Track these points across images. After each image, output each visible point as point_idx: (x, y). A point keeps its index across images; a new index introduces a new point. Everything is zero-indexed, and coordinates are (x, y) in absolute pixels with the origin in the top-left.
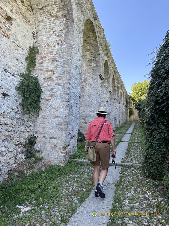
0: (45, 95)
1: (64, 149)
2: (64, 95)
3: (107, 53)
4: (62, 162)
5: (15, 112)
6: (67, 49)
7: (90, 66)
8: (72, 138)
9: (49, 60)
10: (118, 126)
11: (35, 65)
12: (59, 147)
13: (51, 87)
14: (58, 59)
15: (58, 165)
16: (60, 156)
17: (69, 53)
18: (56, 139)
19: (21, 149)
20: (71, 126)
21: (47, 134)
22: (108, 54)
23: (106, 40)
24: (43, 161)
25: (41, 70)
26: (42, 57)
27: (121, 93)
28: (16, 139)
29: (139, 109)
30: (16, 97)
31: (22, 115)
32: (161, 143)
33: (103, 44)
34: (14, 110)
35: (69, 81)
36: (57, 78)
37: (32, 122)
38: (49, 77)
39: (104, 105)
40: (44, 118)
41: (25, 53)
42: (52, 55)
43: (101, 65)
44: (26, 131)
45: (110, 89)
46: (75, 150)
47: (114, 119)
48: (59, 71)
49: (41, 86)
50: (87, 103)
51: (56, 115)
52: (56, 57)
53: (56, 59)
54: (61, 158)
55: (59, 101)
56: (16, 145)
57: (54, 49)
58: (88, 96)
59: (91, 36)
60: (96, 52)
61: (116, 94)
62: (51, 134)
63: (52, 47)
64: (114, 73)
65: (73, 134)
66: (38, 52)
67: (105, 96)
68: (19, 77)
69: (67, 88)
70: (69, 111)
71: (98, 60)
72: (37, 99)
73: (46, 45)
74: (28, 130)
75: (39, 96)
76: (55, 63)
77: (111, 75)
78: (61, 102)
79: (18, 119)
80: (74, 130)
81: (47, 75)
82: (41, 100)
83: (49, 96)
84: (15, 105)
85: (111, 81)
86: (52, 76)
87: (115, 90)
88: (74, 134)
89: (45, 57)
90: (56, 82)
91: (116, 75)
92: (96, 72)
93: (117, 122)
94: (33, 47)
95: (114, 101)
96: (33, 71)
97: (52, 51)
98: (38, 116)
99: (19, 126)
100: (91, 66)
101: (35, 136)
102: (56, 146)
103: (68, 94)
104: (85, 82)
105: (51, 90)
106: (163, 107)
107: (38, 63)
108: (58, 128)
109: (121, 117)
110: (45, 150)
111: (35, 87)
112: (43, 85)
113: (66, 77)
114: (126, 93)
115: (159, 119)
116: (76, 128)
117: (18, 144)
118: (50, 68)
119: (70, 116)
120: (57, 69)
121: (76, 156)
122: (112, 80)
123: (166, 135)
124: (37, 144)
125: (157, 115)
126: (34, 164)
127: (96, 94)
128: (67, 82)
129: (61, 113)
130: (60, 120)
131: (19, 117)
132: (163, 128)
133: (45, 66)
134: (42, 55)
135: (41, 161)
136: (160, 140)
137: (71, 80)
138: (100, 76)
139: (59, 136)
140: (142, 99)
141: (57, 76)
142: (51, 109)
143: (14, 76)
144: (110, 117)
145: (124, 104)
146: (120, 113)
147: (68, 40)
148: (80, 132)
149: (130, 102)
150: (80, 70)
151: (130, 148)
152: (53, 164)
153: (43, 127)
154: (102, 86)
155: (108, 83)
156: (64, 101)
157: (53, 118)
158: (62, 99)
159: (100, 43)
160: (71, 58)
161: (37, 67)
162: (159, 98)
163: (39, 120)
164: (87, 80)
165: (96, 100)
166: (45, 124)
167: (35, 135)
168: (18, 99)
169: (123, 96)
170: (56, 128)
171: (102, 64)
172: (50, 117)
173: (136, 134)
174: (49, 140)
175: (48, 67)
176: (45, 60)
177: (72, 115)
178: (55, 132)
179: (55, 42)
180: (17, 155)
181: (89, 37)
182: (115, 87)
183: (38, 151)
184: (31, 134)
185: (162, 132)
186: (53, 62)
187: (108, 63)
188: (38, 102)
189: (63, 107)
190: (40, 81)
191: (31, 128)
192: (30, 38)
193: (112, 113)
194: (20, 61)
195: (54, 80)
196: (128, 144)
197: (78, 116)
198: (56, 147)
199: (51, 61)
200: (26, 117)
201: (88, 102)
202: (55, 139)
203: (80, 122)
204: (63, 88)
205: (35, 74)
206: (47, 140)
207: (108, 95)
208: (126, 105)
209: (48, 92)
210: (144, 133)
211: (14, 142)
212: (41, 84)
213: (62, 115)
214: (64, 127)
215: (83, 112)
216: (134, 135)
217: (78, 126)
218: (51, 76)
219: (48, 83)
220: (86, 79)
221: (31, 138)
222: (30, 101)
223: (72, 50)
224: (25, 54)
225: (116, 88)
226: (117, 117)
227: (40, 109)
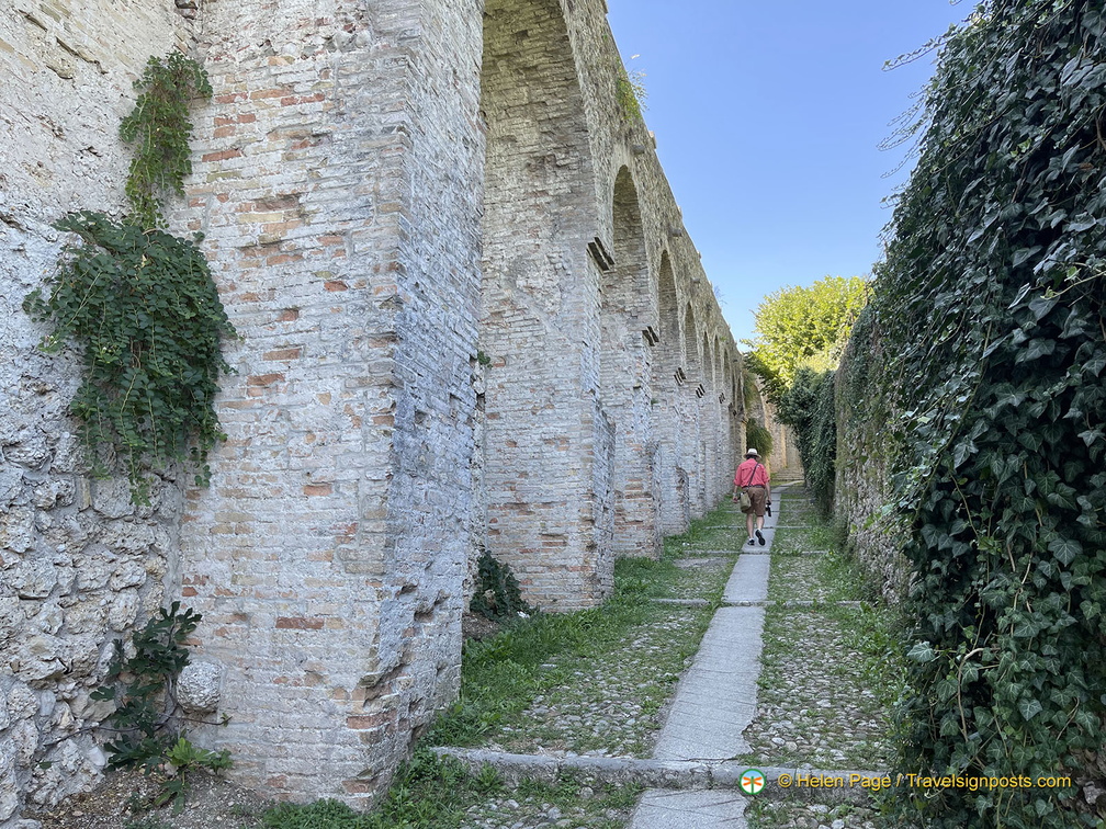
0: (245, 351)
1: (372, 695)
2: (364, 345)
3: (626, 128)
4: (356, 783)
5: (28, 465)
6: (378, 63)
7: (535, 194)
8: (421, 615)
9: (273, 133)
10: (699, 515)
11: (184, 171)
12: (335, 683)
13: (285, 301)
14: (324, 130)
15: (333, 802)
16: (343, 744)
17: (393, 89)
18: (318, 626)
19: (79, 705)
20: (417, 541)
21: (259, 596)
22: (631, 134)
23: (619, 59)
24: (233, 775)
25: (223, 198)
26: (229, 121)
27: (706, 344)
28: (34, 642)
29: (803, 426)
30: (32, 367)
31: (84, 482)
32: (1053, 666)
33: (605, 80)
34: (15, 452)
35: (394, 255)
36: (318, 244)
37: (168, 522)
38: (270, 237)
39: (623, 405)
40: (240, 495)
41: (119, 93)
42: (292, 102)
43: (598, 191)
44: (116, 583)
45: (652, 318)
46: (445, 687)
47: (674, 480)
48: (333, 200)
49: (222, 297)
50: (528, 394)
51: (317, 476)
52: (315, 115)
53: (317, 130)
54: (351, 754)
55: (334, 386)
56: (39, 686)
57: (303, 74)
58: (528, 360)
59: (537, 30)
60: (567, 118)
61: (683, 349)
62: (285, 596)
63: (290, 60)
64: (669, 239)
65: (429, 589)
66: (205, 93)
67: (626, 357)
68: (55, 234)
69: (386, 303)
70: (402, 443)
71: (581, 161)
72: (190, 375)
73: (254, 47)
74: (132, 572)
75: (206, 360)
76: (311, 152)
77: (651, 249)
78: (348, 390)
79: (49, 510)
80: (442, 561)
81: (261, 224)
82: (221, 382)
83: (270, 357)
84: (26, 420)
85: (652, 280)
86: (290, 234)
87: (675, 326)
88: (435, 589)
89: (251, 118)
90: (318, 266)
91: (675, 248)
92: (569, 227)
93: (693, 494)
94: (175, 59)
95: (673, 382)
96: (177, 206)
97: (291, 79)
98: (203, 482)
99: (59, 558)
100: (544, 193)
101: (181, 611)
102: (315, 676)
103: (393, 337)
104: (512, 282)
105: (282, 318)
106: (1065, 399)
107: (205, 158)
108: (329, 557)
109: (710, 466)
110: (249, 704)
111: (176, 298)
112: (233, 288)
113: (376, 235)
114: (731, 344)
115: (1030, 486)
116: (450, 546)
117: (57, 678)
118: (281, 183)
119: (406, 478)
120: (324, 185)
121: (454, 729)
122: (657, 274)
123: (1089, 610)
124: (195, 664)
125: (1014, 461)
126: (165, 805)
127: (574, 346)
128: (384, 263)
129: (346, 461)
130: (341, 502)
131: (59, 497)
132: (1066, 551)
133: (245, 173)
134: (229, 110)
135: (220, 780)
136: (1048, 649)
137: (410, 250)
138: (595, 249)
139: (334, 606)
140: (817, 370)
141: (319, 229)
142: (284, 440)
143: (18, 226)
144: (657, 468)
145: (722, 399)
146: (704, 445)
147: (388, 12)
148: (493, 563)
149: (752, 388)
150: (472, 199)
151: (780, 645)
152: (297, 796)
153: (235, 555)
154: (606, 304)
155: (639, 292)
156: (362, 382)
157: (298, 492)
158: (353, 372)
159: (590, 68)
160: (408, 121)
161: (197, 179)
162: (1019, 336)
163: (210, 509)
164: (522, 272)
165: (577, 381)
166: (246, 531)
167: (188, 603)
168: (51, 380)
169: (717, 361)
170: (317, 559)
171: (604, 183)
172: (279, 490)
173: (795, 554)
174: (274, 638)
175: (265, 180)
176: (248, 136)
177: (420, 469)
178: (308, 582)
179: (311, 29)
180: (44, 754)
181: (524, 34)
182: (674, 309)
183: (204, 714)
184: (153, 600)
185: (1055, 585)
186: (295, 147)
187: (637, 183)
188: (199, 394)
189: (358, 421)
190: (213, 265)
191: (154, 562)
192: (158, 9)
193: (665, 449)
194: (84, 138)
195: (305, 254)
196: (762, 620)
197: (461, 472)
198: (319, 678)
199: (282, 143)
200: (114, 496)
201: (533, 390)
202: (310, 632)
203: (493, 506)
204: (360, 302)
205: (184, 223)
206: (262, 636)
207: (641, 352)
208: (730, 407)
209: (264, 331)
210: (841, 551)
211: (17, 668)
212: (221, 284)
213: (351, 474)
214: (368, 550)
215: (503, 446)
216: (787, 561)
217: (464, 536)
218: (284, 233)
219: (265, 275)
220: (517, 268)
221: (152, 627)
222: (139, 385)
223: (415, 75)
224: (115, 96)
225: (682, 317)
226: (688, 465)
227: (213, 441)
